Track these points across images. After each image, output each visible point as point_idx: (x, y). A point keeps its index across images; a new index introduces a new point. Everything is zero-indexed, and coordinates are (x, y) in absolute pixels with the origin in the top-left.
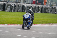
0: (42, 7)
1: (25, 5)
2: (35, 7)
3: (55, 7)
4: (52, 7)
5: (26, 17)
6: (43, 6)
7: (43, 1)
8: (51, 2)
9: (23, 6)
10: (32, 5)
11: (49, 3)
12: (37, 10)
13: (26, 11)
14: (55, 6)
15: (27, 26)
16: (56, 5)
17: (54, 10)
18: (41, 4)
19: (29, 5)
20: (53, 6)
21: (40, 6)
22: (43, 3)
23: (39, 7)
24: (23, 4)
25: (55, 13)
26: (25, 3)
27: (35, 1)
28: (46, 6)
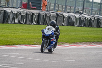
0: (39, 14)
1: (9, 10)
2: (27, 14)
3: (62, 15)
4: (57, 14)
5: (47, 34)
6: (41, 12)
7: (40, 4)
8: (55, 4)
9: (5, 12)
10: (21, 10)
11: (52, 7)
12: (30, 19)
13: (11, 22)
14: (61, 13)
15: (49, 47)
16: (64, 9)
17: (60, 20)
18: (37, 9)
19: (15, 11)
20: (59, 12)
21: (36, 12)
22: (40, 7)
23: (33, 14)
24: (5, 9)
25: (63, 25)
26: (9, 7)
27: (26, 4)
28: (46, 12)
